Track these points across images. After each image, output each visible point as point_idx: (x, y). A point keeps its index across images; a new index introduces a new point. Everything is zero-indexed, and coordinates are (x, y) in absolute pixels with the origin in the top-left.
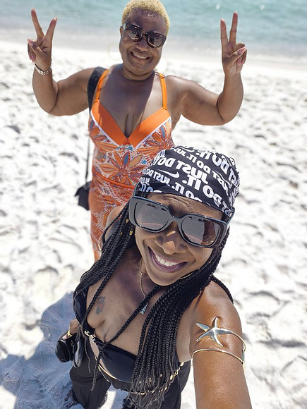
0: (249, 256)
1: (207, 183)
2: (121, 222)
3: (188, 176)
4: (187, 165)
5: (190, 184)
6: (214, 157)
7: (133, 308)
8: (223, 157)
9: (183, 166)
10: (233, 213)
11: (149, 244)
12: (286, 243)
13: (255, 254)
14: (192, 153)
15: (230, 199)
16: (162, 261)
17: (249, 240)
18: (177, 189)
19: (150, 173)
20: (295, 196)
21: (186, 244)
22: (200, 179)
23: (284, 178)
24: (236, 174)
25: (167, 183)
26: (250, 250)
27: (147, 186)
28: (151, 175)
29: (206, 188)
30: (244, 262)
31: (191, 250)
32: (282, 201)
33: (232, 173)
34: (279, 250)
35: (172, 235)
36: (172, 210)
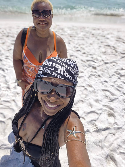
0: (84, 98)
1: (66, 71)
2: (31, 91)
3: (58, 69)
4: (57, 65)
5: (59, 72)
6: (68, 61)
7: (39, 127)
8: (71, 61)
9: (55, 65)
10: (77, 83)
11: (44, 99)
12: (96, 91)
13: (85, 97)
14: (59, 60)
15: (75, 77)
16: (50, 106)
17: (83, 92)
18: (54, 75)
19: (42, 69)
20: (95, 72)
21: (59, 97)
22: (63, 70)
23: (90, 66)
24: (77, 67)
25: (49, 72)
26: (84, 96)
27: (41, 75)
28: (42, 70)
29: (65, 74)
30: (82, 101)
31: (61, 99)
32: (91, 75)
33: (75, 67)
34: (94, 94)
35: (54, 94)
36: (52, 84)
